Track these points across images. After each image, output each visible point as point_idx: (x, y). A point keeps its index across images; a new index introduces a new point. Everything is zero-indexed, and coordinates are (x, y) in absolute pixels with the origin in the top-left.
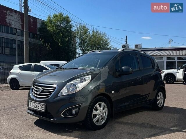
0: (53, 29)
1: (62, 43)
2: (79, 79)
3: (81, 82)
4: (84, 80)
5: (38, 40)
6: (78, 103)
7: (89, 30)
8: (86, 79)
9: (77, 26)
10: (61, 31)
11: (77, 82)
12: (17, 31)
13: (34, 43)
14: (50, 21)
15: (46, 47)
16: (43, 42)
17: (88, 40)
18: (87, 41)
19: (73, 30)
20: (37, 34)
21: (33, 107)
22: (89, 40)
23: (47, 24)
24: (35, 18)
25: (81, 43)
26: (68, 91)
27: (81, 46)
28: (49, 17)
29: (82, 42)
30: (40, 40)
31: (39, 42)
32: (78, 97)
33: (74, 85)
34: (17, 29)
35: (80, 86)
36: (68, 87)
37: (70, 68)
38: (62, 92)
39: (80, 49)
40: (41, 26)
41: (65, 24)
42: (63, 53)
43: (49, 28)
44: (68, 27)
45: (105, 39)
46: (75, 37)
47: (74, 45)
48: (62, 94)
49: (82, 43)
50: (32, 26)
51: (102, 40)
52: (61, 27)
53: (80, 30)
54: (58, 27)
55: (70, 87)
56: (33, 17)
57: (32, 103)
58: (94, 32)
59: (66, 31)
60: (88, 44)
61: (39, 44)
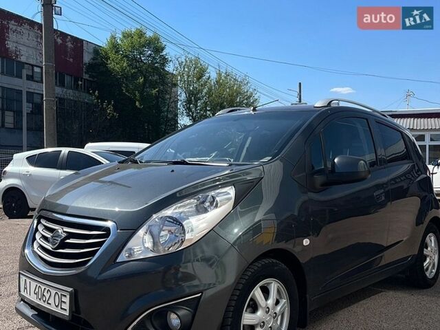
0: (122, 67)
1: (142, 100)
2: (193, 201)
3: (201, 209)
4: (212, 203)
5: (84, 92)
6: (187, 291)
7: (208, 71)
8: (218, 199)
9: (179, 59)
10: (141, 72)
11: (185, 209)
12: (33, 70)
13: (76, 101)
14: (115, 47)
15: (105, 110)
16: (98, 98)
17: (206, 93)
18: (203, 97)
19: (170, 68)
20: (82, 78)
21: (33, 298)
22: (209, 93)
23: (106, 54)
24: (78, 39)
25: (189, 101)
26: (155, 243)
27: (189, 109)
28: (113, 37)
29: (193, 97)
30: (88, 92)
31: (86, 98)
32: (190, 264)
33: (177, 222)
34: (33, 66)
35: (198, 225)
36: (155, 230)
37: (163, 159)
38: (130, 249)
39: (187, 116)
40: (93, 59)
41: (151, 54)
42: (146, 124)
43: (111, 65)
44: (157, 63)
45: (247, 92)
46: (175, 85)
47: (173, 105)
48: (130, 255)
49: (191, 100)
50: (71, 60)
51: (240, 93)
52: (142, 61)
53: (186, 69)
54: (133, 61)
55: (161, 230)
56: (72, 37)
57: (28, 281)
58: (220, 75)
59: (153, 72)
60: (205, 103)
61: (87, 103)
